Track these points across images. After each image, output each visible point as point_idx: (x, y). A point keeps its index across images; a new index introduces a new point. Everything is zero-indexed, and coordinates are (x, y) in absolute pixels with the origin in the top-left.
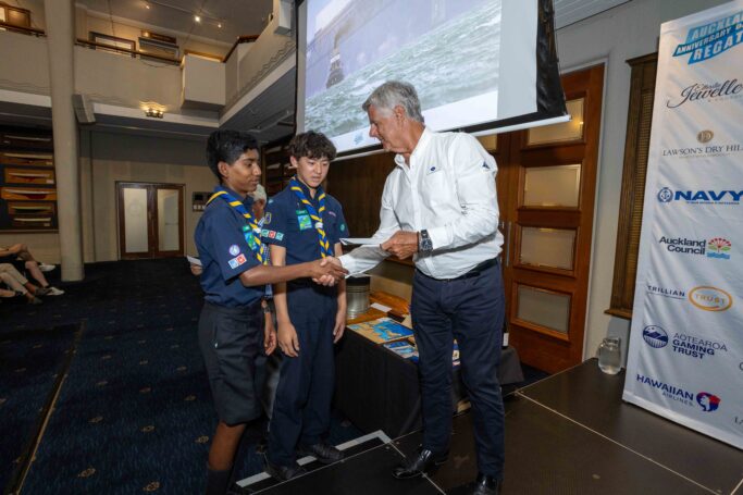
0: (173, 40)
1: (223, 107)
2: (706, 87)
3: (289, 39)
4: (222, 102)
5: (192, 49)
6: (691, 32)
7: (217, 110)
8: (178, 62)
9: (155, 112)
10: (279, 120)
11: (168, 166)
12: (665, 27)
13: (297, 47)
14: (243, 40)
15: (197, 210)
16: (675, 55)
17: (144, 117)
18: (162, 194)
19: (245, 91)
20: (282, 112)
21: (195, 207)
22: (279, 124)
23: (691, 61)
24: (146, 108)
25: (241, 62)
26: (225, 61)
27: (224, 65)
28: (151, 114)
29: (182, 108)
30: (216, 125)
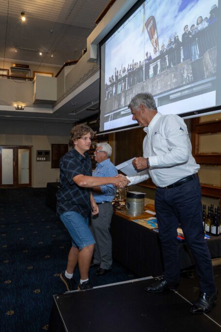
0: (27, 66)
1: (55, 102)
3: (95, 64)
4: (55, 99)
5: (37, 71)
7: (52, 104)
8: (31, 79)
9: (20, 107)
10: (87, 108)
11: (24, 136)
13: (100, 69)
14: (67, 64)
15: (39, 161)
17: (15, 110)
18: (20, 152)
19: (68, 93)
20: (90, 103)
21: (38, 159)
22: (87, 109)
24: (15, 105)
25: (66, 77)
26: (56, 76)
27: (56, 78)
28: (18, 108)
29: (34, 104)
30: (51, 112)
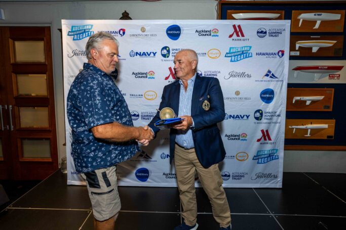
2: (79, 51)
6: (72, 27)
12: (63, 21)
16: (68, 35)
23: (74, 40)
